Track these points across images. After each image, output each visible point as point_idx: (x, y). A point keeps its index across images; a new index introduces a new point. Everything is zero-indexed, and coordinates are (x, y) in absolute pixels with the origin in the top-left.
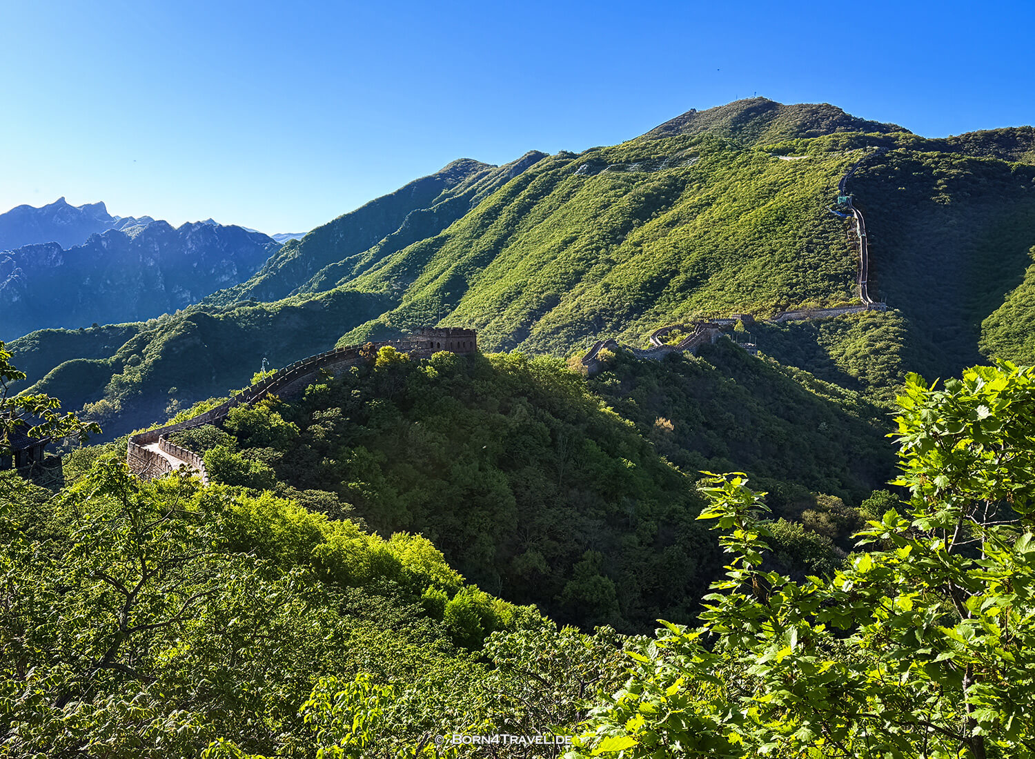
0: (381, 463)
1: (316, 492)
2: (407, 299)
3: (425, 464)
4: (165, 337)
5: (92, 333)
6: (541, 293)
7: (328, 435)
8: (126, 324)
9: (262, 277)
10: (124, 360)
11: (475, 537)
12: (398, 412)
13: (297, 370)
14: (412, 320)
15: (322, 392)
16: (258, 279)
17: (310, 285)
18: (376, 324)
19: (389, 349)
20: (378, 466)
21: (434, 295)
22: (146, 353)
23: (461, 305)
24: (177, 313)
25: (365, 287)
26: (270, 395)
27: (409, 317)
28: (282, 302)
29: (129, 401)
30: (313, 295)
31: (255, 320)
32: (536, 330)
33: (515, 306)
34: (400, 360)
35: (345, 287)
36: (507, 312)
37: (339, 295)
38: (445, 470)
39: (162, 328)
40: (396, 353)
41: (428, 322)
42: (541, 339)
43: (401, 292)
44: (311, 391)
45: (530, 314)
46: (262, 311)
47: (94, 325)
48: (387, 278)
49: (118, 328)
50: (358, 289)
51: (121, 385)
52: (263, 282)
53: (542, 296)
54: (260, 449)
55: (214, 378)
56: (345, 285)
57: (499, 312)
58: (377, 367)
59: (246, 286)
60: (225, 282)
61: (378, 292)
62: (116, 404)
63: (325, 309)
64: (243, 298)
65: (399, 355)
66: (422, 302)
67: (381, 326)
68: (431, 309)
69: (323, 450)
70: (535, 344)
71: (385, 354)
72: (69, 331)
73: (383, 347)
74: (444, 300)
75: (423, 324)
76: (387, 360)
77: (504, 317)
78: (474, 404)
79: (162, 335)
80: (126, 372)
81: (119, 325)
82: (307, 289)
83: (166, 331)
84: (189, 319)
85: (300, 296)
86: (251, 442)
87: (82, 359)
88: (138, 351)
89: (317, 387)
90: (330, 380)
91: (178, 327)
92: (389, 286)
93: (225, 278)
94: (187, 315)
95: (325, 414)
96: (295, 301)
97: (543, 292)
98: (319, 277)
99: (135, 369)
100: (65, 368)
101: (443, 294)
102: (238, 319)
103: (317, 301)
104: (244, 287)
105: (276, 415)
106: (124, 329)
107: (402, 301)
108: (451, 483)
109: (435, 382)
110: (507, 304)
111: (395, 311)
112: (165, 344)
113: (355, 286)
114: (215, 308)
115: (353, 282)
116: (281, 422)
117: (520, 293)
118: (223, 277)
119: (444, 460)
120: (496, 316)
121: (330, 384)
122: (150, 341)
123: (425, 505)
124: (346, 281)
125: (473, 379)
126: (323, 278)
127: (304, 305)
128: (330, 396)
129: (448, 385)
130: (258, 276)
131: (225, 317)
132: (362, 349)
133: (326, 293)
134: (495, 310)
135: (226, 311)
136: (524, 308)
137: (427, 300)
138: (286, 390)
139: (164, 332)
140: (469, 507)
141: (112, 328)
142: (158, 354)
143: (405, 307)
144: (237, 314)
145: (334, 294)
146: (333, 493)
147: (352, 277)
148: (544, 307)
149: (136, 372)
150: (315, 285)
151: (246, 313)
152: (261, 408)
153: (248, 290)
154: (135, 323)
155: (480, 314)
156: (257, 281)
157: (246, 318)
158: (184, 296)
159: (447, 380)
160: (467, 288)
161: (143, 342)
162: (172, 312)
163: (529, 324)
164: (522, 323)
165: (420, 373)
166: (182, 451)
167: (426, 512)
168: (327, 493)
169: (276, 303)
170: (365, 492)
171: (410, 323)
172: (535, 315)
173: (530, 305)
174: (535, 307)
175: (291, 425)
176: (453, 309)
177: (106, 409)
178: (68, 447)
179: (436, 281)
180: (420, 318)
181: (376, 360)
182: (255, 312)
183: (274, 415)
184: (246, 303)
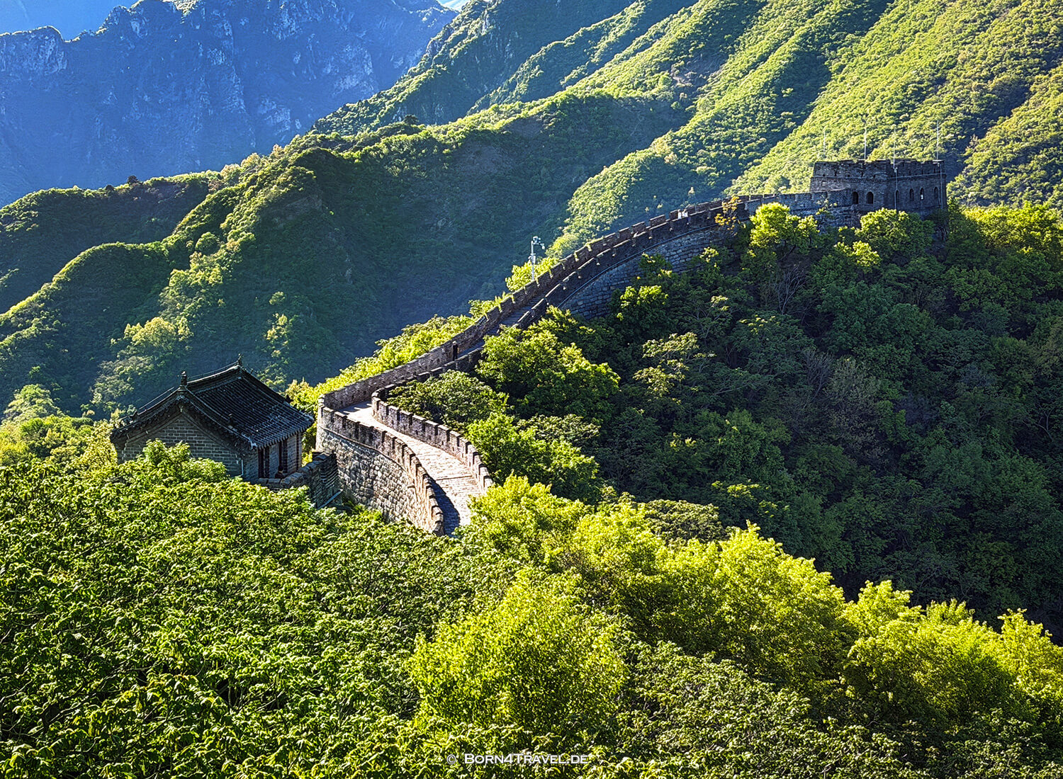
0: (782, 445)
1: (677, 505)
2: (704, 106)
3: (867, 446)
4: (260, 199)
5: (129, 195)
6: (986, 79)
7: (675, 388)
8: (185, 176)
9: (422, 77)
10: (190, 243)
11: (985, 595)
12: (805, 339)
13: (600, 259)
14: (717, 148)
15: (652, 301)
16: (415, 80)
17: (512, 86)
18: (647, 159)
19: (776, 211)
20: (777, 450)
21: (761, 95)
22: (228, 229)
23: (816, 113)
24: (275, 152)
25: (621, 85)
26: (553, 309)
27: (711, 142)
28: (466, 122)
29: (202, 319)
30: (521, 106)
31: (418, 159)
32: (978, 156)
33: (930, 109)
34: (799, 233)
35: (582, 88)
36: (914, 122)
37: (573, 105)
38: (907, 456)
39: (253, 182)
40: (789, 217)
41: (750, 150)
42: (990, 175)
43: (693, 93)
44: (632, 301)
45: (964, 124)
46: (430, 142)
47: (132, 180)
48: (665, 66)
49: (173, 184)
50: (609, 89)
51: (188, 290)
52: (425, 86)
53: (991, 85)
54: (554, 419)
55: (348, 272)
56: (580, 84)
57: (897, 123)
58: (755, 248)
59: (392, 96)
60: (351, 89)
61: (647, 94)
62: (181, 326)
63: (547, 132)
64: (387, 119)
65: (795, 223)
66: (736, 111)
67: (656, 162)
68: (753, 124)
69: (666, 420)
70: (977, 185)
71: (770, 220)
72: (88, 192)
73: (764, 207)
74: (781, 104)
75: (739, 154)
76: (774, 233)
77: (909, 133)
78: (956, 318)
79: (253, 194)
80: (194, 265)
81: (176, 178)
82: (506, 95)
83: (261, 186)
84: (299, 162)
85: (497, 110)
86: (531, 404)
87: (118, 244)
88: (213, 226)
89: (644, 291)
90: (664, 278)
91: (281, 179)
92: (670, 83)
93: (351, 82)
94: (296, 156)
95: (668, 346)
96: (491, 119)
97: (992, 77)
98: (527, 71)
99: (210, 259)
100: (88, 261)
101: (778, 92)
102: (387, 159)
103: (531, 118)
104: (389, 98)
105: (572, 350)
106: (182, 185)
107: (695, 110)
108: (925, 484)
109: (873, 275)
110: (913, 107)
111: (682, 131)
112: (261, 211)
113: (600, 86)
114: (343, 141)
115: (595, 77)
116: (584, 363)
117: (942, 81)
118: (348, 80)
119: (905, 437)
120: (890, 132)
121: (667, 285)
122: (233, 207)
123: (877, 529)
124: (580, 77)
125: (949, 266)
126: (537, 72)
127: (507, 127)
128: (667, 309)
129: (899, 280)
130: (413, 75)
131: (364, 156)
132: (721, 211)
133: (548, 101)
134: (889, 120)
135: (364, 144)
136: (950, 113)
137: (747, 108)
138: (580, 298)
139: (257, 189)
140: (964, 532)
141: (163, 183)
142: (248, 230)
143: (702, 123)
144: (385, 150)
145: (564, 102)
146: (710, 507)
147: (592, 69)
148: (995, 109)
149: (212, 266)
150: (522, 87)
151: (401, 147)
152: (542, 336)
153: (397, 103)
154: (202, 174)
155: (857, 129)
156: (411, 85)
157: (402, 157)
158: (280, 119)
159: (895, 270)
160: (828, 76)
161: (221, 209)
162: (265, 151)
163: (962, 145)
164: (946, 145)
165: (842, 256)
166: (424, 425)
167: (880, 544)
168: (696, 507)
169: (451, 125)
170: (763, 503)
171: (713, 154)
172: (975, 126)
173: (964, 106)
174: (975, 109)
175: (602, 367)
176: (800, 122)
177: (164, 334)
178: (101, 405)
179: (762, 66)
180: (734, 143)
181: (749, 234)
182: (417, 144)
183: (569, 350)
184: (398, 128)
